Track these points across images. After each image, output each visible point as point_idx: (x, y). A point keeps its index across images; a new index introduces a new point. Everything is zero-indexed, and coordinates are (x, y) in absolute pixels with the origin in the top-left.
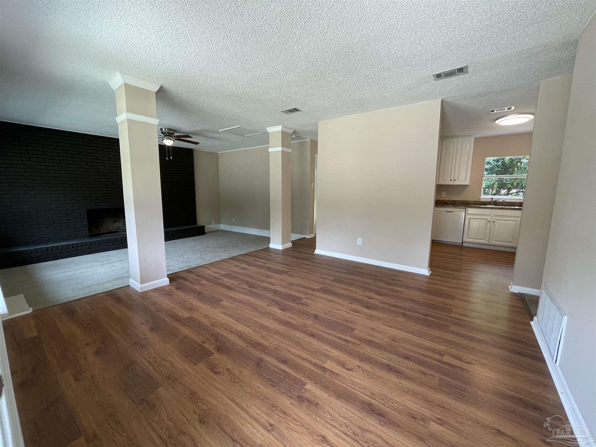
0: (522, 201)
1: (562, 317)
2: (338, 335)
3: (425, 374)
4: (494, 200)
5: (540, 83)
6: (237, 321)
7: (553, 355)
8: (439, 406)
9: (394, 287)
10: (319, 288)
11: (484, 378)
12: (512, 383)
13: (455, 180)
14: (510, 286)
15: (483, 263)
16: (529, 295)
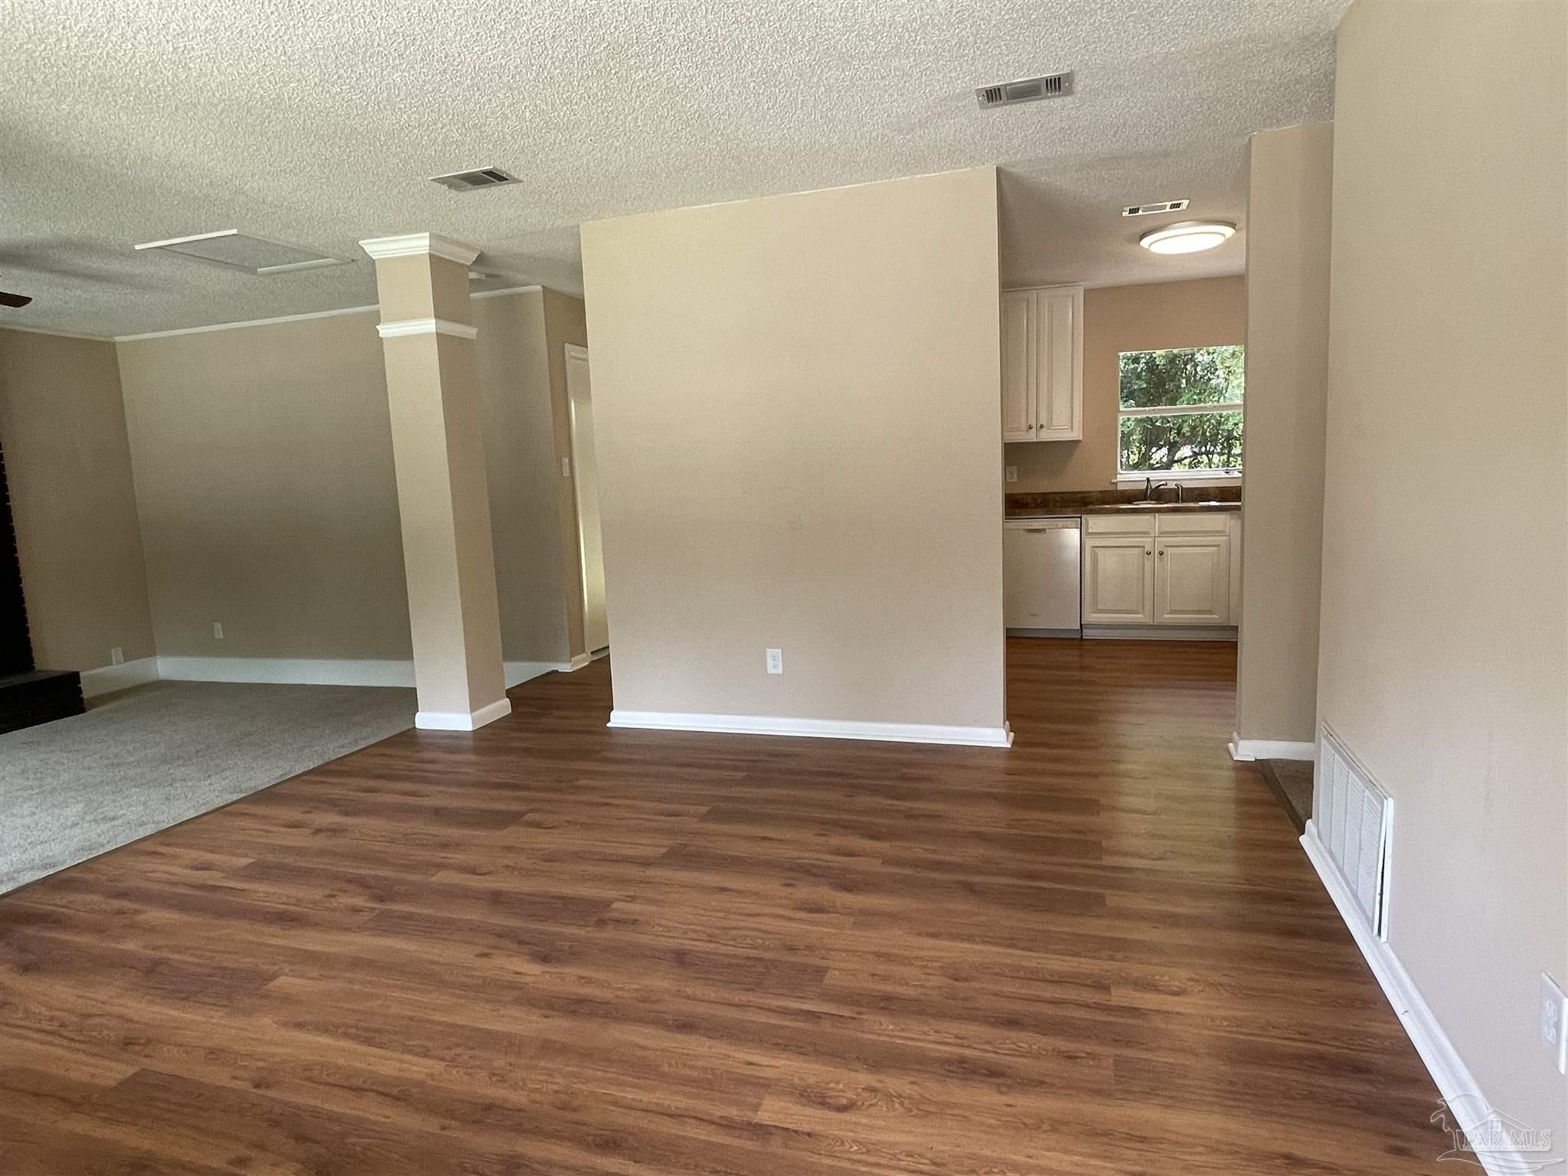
0: (1238, 483)
1: (1382, 804)
2: (775, 1003)
3: (1070, 1057)
4: (1154, 485)
5: (1250, 139)
6: (368, 1042)
7: (1370, 915)
8: (1131, 1138)
9: (916, 805)
10: (664, 850)
11: (1225, 1024)
12: (1292, 1019)
13: (1042, 426)
14: (1231, 745)
15: (1149, 686)
16: (1281, 761)
